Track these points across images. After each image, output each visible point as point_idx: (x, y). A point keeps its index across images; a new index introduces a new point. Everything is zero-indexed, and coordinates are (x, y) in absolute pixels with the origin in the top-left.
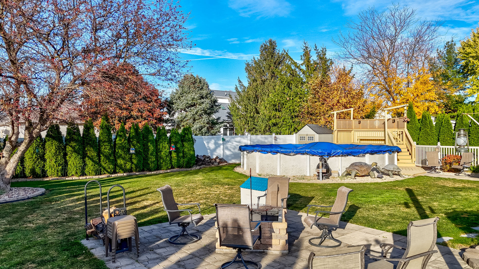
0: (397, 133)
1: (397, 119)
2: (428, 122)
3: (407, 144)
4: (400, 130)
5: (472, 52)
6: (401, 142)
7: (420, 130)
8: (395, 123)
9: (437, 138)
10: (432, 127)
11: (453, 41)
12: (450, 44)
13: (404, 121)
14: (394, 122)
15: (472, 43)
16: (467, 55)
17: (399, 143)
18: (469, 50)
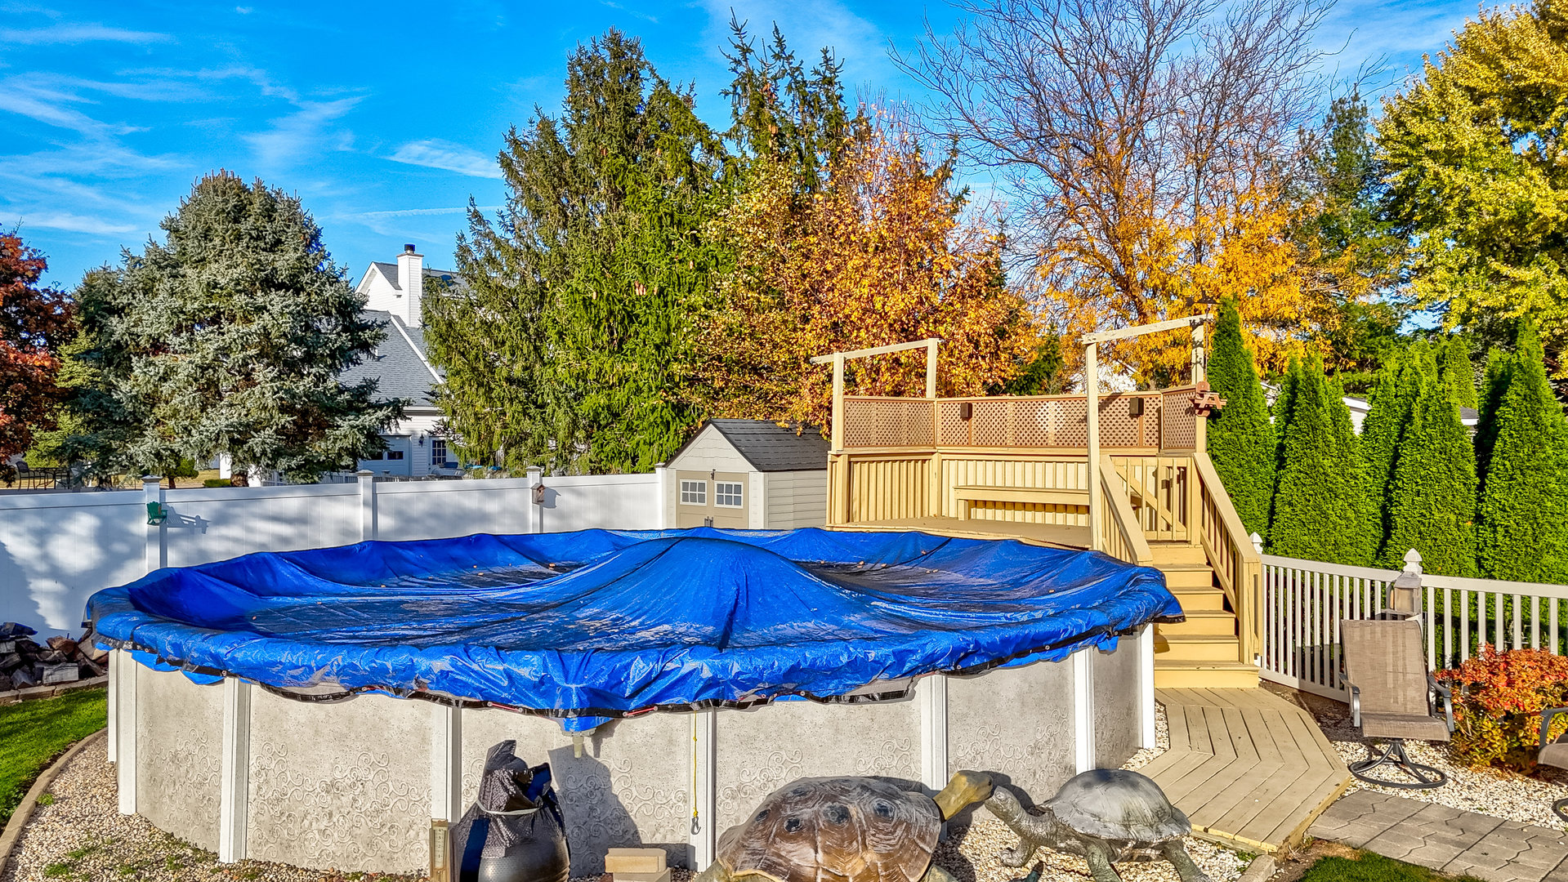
0: (1155, 474)
1: (1154, 396)
2: (1327, 417)
3: (1211, 545)
4: (1168, 461)
5: (1431, 137)
6: (1179, 532)
7: (1281, 463)
8: (1144, 418)
9: (1374, 508)
10: (1345, 442)
11: (1356, 99)
12: (1346, 107)
13: (1194, 409)
14: (1141, 412)
15: (1431, 99)
16: (1412, 146)
17: (1167, 536)
18: (1419, 128)
